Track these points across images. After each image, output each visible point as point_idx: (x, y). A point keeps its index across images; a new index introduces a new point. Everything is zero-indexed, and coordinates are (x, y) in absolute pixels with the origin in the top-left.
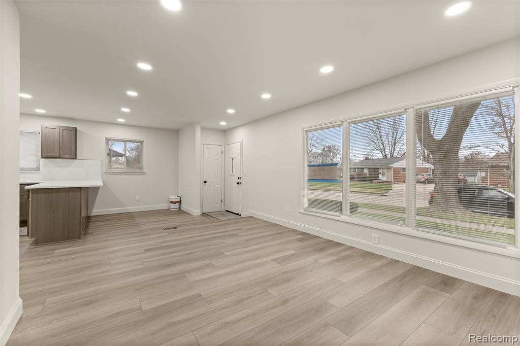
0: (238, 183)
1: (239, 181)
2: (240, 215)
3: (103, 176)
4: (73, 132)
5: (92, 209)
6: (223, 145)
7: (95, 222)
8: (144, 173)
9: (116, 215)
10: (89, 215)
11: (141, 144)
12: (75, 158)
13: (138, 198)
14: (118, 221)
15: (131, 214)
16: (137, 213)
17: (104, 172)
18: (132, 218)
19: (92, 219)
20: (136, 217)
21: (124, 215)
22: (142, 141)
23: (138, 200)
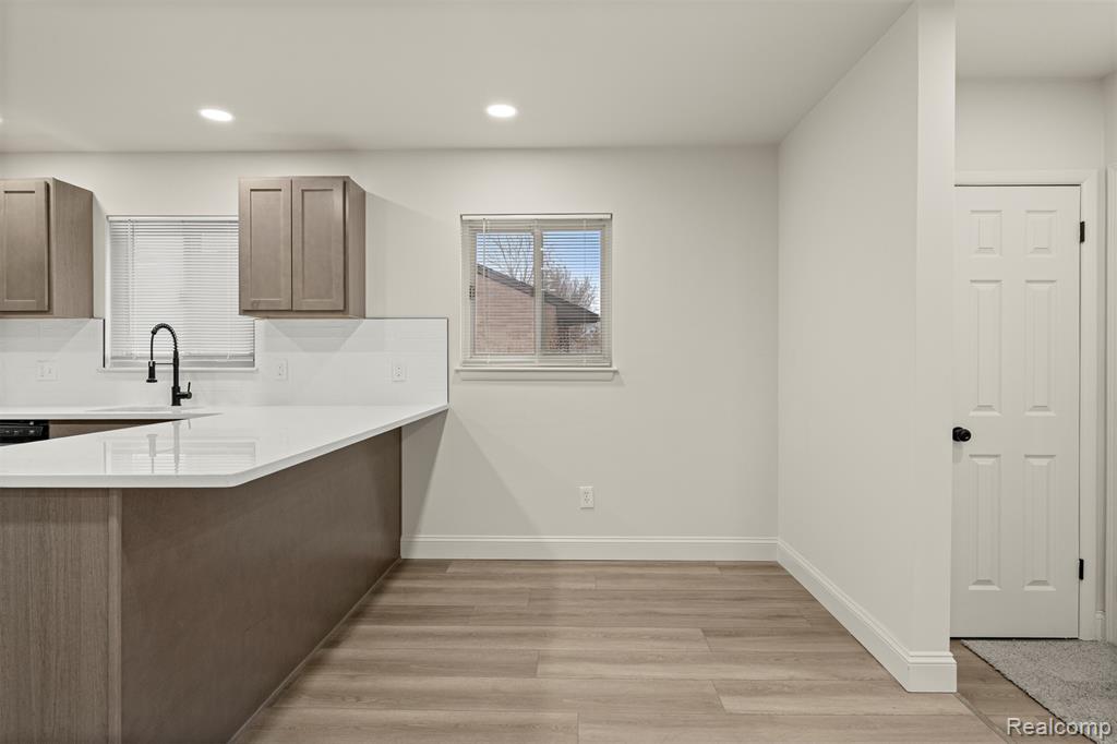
3: (452, 389)
6: (1091, 185)
7: (380, 623)
8: (615, 372)
9: (495, 570)
10: (403, 556)
11: (603, 235)
12: (342, 308)
13: (590, 496)
14: (469, 635)
15: (552, 577)
16: (581, 571)
17: (457, 371)
18: (541, 615)
19: (397, 584)
20: (563, 615)
21: (522, 577)
22: (606, 220)
23: (590, 504)
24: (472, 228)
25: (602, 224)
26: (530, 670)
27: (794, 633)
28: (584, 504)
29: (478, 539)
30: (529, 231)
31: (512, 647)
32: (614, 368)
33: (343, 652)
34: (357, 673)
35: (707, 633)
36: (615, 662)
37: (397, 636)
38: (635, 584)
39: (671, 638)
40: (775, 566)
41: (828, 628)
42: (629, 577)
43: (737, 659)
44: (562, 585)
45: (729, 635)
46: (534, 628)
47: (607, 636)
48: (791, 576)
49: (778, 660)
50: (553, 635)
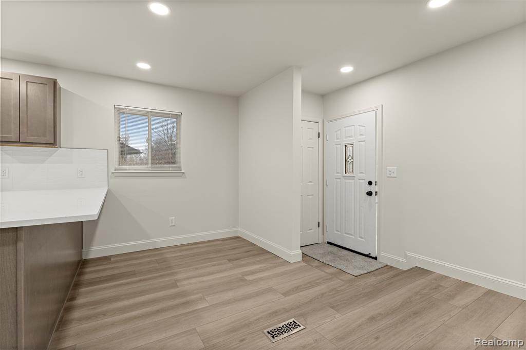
0: (370, 194)
1: (372, 188)
2: (376, 258)
3: (111, 180)
4: (49, 90)
5: (90, 245)
6: (321, 123)
7: (92, 286)
8: (183, 173)
9: (135, 256)
10: (84, 258)
11: (177, 121)
12: (53, 142)
13: (173, 221)
14: (140, 281)
15: (162, 254)
16: (172, 250)
17: (113, 173)
18: (166, 267)
19: (88, 270)
20: (175, 265)
21: (149, 256)
22: (179, 115)
23: (173, 224)
24: (119, 111)
25: (178, 117)
26: (174, 285)
27: (254, 255)
28: (171, 225)
29: (123, 244)
30: (146, 115)
31: (161, 280)
32: (182, 171)
33: (80, 301)
34: (95, 307)
35: (229, 260)
36: (204, 276)
37: (105, 289)
38: (195, 251)
39: (219, 265)
40: (238, 237)
41: (263, 252)
42: (192, 249)
43: (243, 266)
44: (168, 256)
45: (236, 260)
46: (167, 272)
47: (197, 269)
48: (245, 240)
49: (255, 263)
50: (176, 273)
